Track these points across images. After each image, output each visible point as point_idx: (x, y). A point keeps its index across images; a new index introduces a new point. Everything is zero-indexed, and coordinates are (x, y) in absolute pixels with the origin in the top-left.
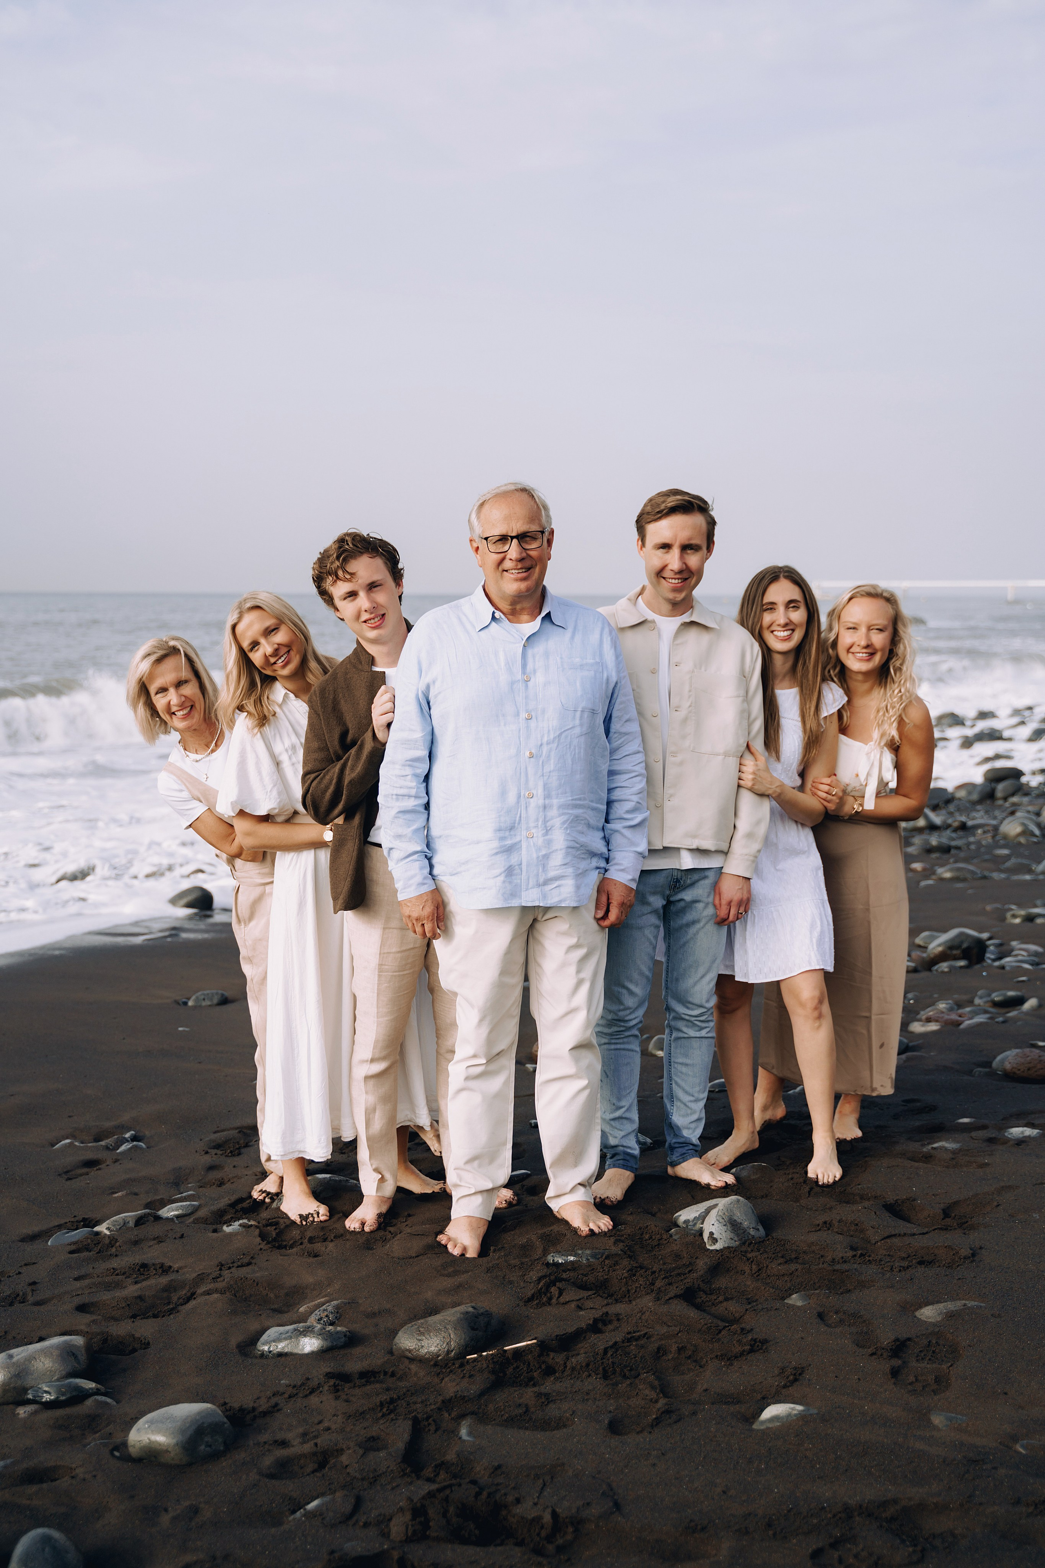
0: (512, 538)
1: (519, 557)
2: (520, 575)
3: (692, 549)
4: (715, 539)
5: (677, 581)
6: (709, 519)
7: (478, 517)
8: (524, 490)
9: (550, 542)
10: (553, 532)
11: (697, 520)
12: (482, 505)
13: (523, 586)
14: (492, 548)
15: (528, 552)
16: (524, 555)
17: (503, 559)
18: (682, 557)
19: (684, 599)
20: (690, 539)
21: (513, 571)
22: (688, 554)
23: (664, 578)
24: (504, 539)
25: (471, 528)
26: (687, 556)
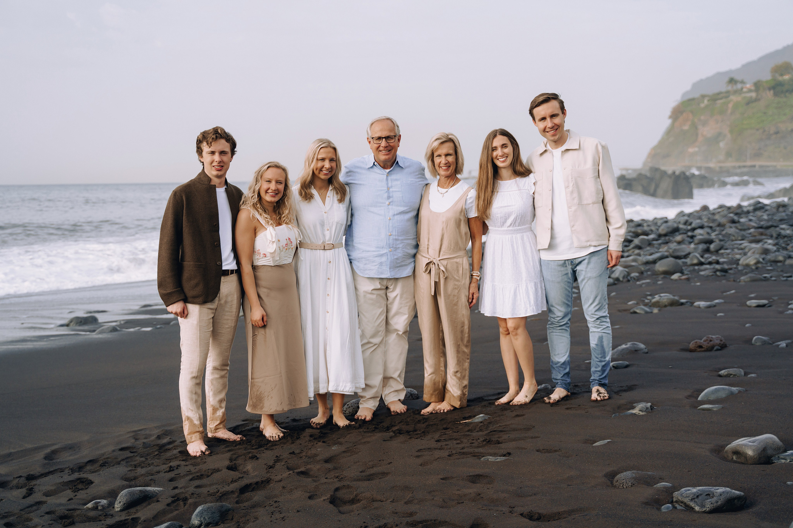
0: (383, 138)
1: (385, 146)
2: (386, 153)
3: (556, 116)
4: (565, 110)
6: (561, 101)
7: (370, 129)
8: (388, 119)
9: (399, 140)
10: (401, 136)
11: (555, 103)
12: (372, 124)
13: (387, 157)
14: (375, 142)
15: (389, 144)
16: (388, 145)
17: (379, 146)
19: (559, 138)
20: (553, 112)
21: (383, 151)
22: (555, 119)
23: (547, 132)
24: (380, 138)
25: (368, 134)
26: (553, 120)
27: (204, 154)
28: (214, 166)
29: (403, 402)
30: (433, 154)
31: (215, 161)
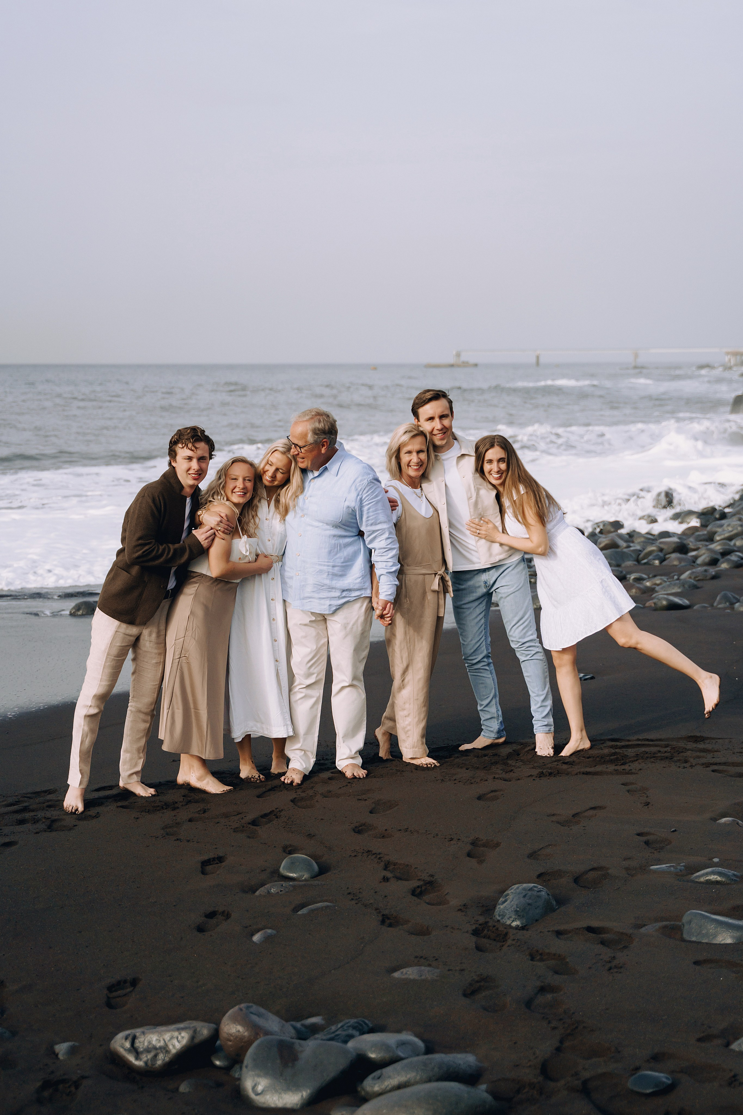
3: (444, 417)
4: (453, 410)
5: (441, 435)
6: (449, 400)
11: (443, 402)
18: (441, 422)
19: (446, 443)
20: (443, 412)
22: (443, 420)
23: (434, 435)
26: (442, 421)
27: (179, 458)
28: (190, 474)
29: (363, 767)
30: (398, 451)
31: (193, 468)
